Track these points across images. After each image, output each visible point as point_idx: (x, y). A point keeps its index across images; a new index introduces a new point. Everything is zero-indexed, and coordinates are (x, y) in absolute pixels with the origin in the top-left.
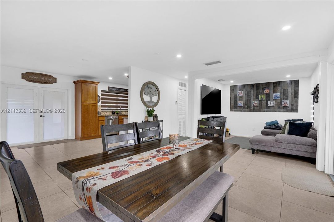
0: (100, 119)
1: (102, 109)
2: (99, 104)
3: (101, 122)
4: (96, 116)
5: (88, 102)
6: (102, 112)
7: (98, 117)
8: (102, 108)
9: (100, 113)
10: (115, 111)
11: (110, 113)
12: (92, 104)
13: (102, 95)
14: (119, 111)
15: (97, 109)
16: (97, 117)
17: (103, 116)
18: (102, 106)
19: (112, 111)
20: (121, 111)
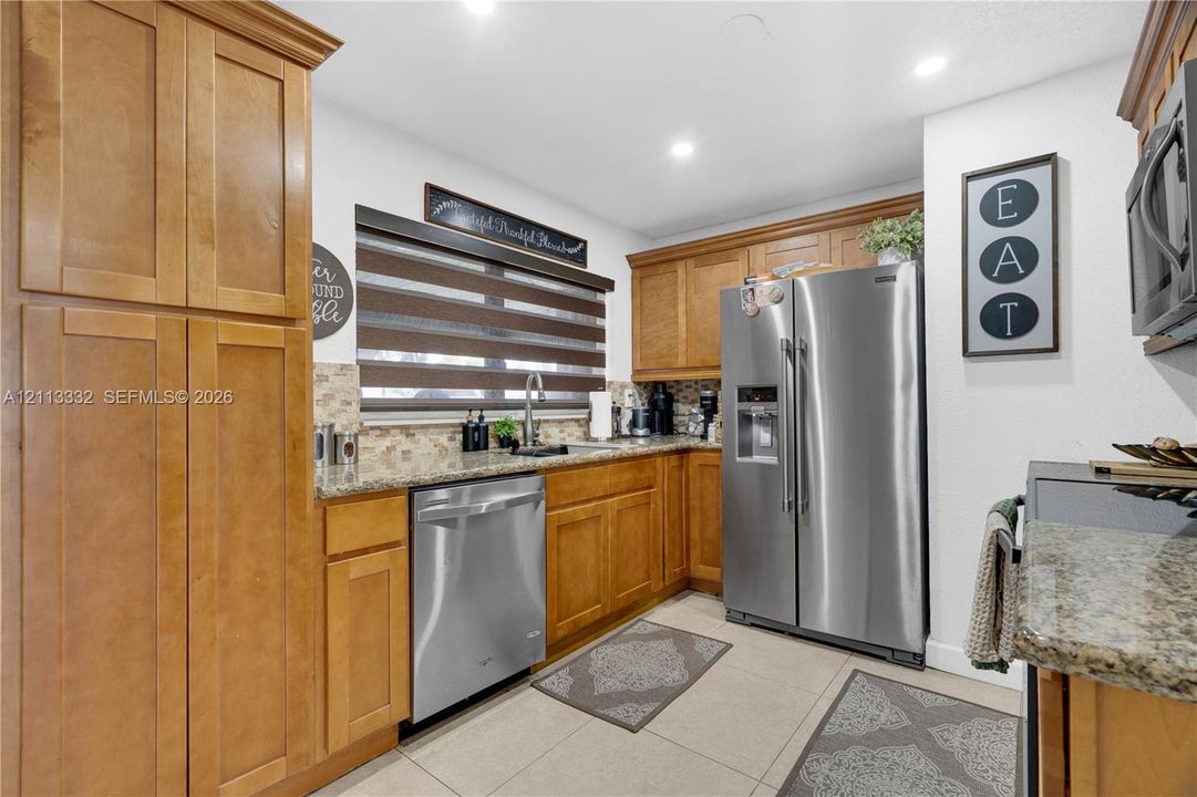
0: (348, 529)
1: (368, 407)
2: (337, 350)
3: (358, 568)
4: (292, 492)
5: (145, 290)
6: (364, 431)
7: (327, 504)
8: (372, 393)
9: (349, 448)
10: (491, 417)
11: (444, 439)
12: (227, 332)
13: (366, 259)
14: (521, 415)
15: (303, 397)
16: (310, 509)
17: (388, 492)
18: (372, 374)
19: (460, 417)
20: (538, 415)
